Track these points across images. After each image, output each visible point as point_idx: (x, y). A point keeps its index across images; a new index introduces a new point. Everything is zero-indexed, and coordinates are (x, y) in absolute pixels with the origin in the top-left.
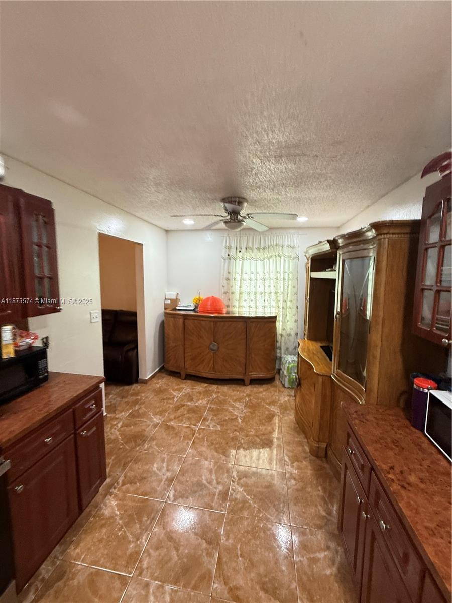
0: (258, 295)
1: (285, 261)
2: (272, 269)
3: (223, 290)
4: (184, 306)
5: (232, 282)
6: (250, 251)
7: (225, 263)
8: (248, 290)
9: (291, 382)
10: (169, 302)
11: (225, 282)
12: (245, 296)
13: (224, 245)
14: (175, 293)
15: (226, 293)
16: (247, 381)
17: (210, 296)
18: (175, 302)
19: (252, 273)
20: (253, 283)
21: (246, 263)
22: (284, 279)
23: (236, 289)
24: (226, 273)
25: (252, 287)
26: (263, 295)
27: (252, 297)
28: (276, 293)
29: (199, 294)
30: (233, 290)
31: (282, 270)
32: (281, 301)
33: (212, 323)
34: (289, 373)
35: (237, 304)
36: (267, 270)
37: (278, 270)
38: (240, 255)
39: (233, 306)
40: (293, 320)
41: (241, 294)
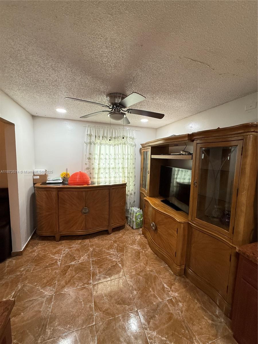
0: (111, 170)
1: (128, 146)
2: (120, 152)
3: (86, 167)
4: (53, 180)
5: (93, 161)
6: (106, 139)
7: (87, 146)
8: (104, 166)
9: (137, 224)
10: (38, 177)
11: (87, 160)
12: (102, 171)
13: (86, 133)
14: (44, 170)
15: (88, 169)
16: (110, 231)
17: (77, 171)
18: (44, 177)
19: (107, 154)
20: (108, 161)
21: (103, 147)
22: (128, 159)
23: (96, 166)
24: (88, 154)
25: (107, 164)
26: (114, 169)
27: (107, 171)
28: (123, 168)
29: (67, 170)
30: (93, 166)
31: (126, 153)
32: (126, 173)
33: (84, 193)
34: (136, 219)
35: (96, 176)
36: (117, 152)
37: (124, 153)
38: (99, 141)
40: (133, 184)
41: (99, 169)
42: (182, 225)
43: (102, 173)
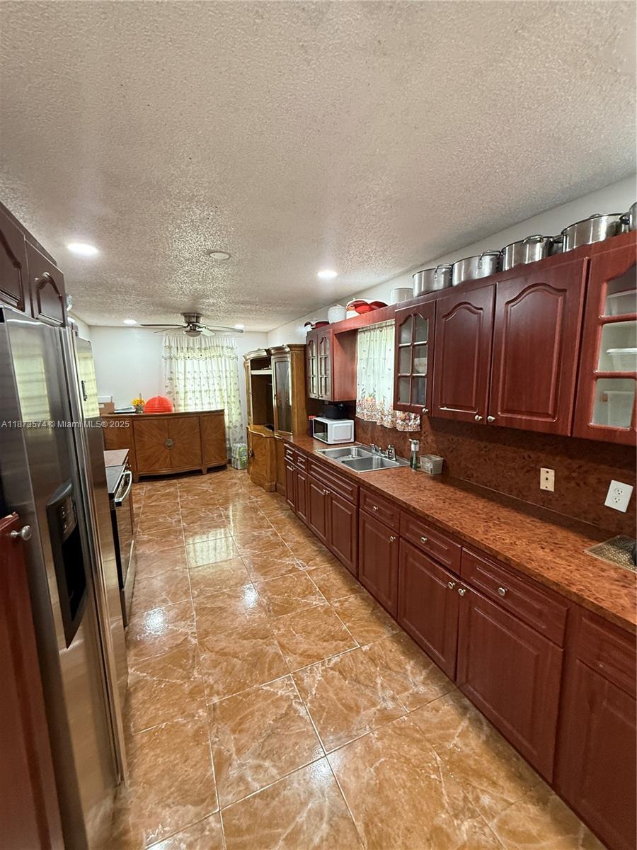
0: (203, 393)
1: (225, 360)
2: (215, 368)
3: (167, 390)
4: (123, 409)
5: (176, 382)
6: (192, 351)
7: (166, 362)
8: (192, 389)
9: (243, 464)
10: (103, 406)
11: (168, 381)
12: (189, 395)
13: (164, 345)
14: (108, 397)
15: (169, 393)
16: (204, 471)
17: (155, 396)
18: (111, 404)
19: (195, 372)
20: (197, 381)
21: (188, 362)
22: (226, 377)
23: (181, 389)
24: (168, 373)
25: (197, 386)
26: (208, 392)
27: (197, 394)
28: (220, 390)
29: (140, 395)
30: (177, 389)
31: (224, 370)
32: (226, 396)
33: (166, 421)
34: (240, 455)
35: (182, 402)
36: (209, 369)
37: (221, 369)
38: (182, 355)
39: (179, 405)
40: (238, 413)
41: (186, 392)
42: (268, 440)
43: (190, 399)
